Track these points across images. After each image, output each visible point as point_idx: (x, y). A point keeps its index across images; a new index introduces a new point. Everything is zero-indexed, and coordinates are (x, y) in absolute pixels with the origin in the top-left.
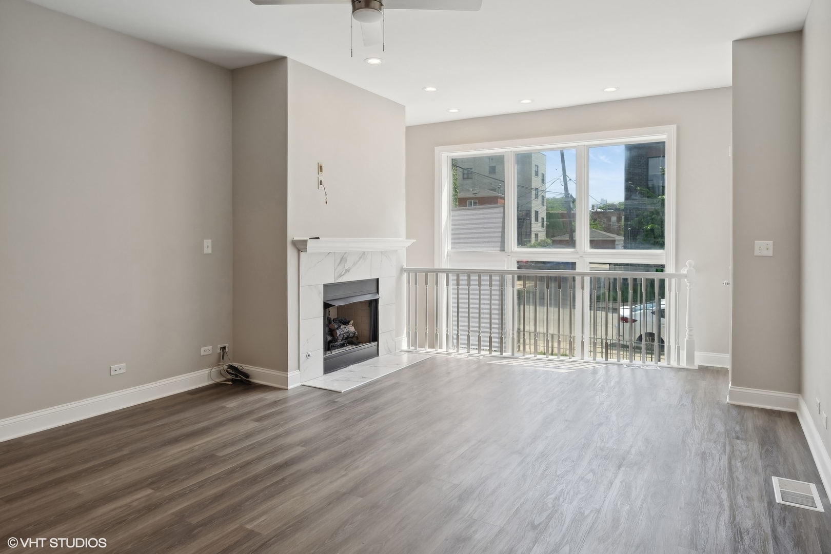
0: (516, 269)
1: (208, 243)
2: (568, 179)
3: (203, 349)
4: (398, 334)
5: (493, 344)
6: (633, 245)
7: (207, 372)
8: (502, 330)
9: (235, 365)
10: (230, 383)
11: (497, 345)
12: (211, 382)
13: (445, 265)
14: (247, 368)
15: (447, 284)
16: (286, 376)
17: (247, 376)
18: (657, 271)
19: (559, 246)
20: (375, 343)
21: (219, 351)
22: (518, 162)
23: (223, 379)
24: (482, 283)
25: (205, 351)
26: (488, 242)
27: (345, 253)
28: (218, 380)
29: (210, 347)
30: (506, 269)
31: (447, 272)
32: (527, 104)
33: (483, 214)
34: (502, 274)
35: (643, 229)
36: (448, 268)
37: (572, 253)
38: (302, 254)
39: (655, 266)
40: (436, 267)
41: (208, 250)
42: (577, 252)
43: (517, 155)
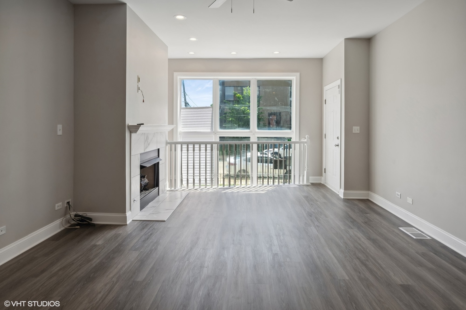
0: (219, 141)
1: (60, 127)
2: (186, 95)
3: (57, 205)
4: (165, 182)
5: (207, 182)
6: (277, 128)
7: (59, 222)
8: (212, 174)
9: (80, 213)
10: (78, 227)
11: (209, 182)
12: (63, 228)
13: (180, 140)
14: (89, 214)
15: (182, 150)
16: (125, 216)
17: (90, 219)
18: (288, 140)
19: (242, 129)
20: (158, 188)
21: (66, 205)
22: (220, 85)
23: (69, 225)
24: (201, 149)
25: (58, 206)
26: (204, 127)
27: (148, 133)
28: (66, 227)
29: (61, 203)
30: (214, 141)
31: (182, 143)
32: (234, 54)
33: (201, 111)
34: (212, 144)
35: (228, 121)
36: (181, 141)
37: (249, 132)
38: (133, 135)
39: (288, 138)
40: (175, 141)
41: (60, 133)
42: (251, 132)
43: (220, 81)
